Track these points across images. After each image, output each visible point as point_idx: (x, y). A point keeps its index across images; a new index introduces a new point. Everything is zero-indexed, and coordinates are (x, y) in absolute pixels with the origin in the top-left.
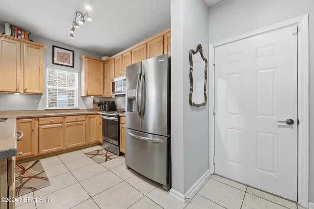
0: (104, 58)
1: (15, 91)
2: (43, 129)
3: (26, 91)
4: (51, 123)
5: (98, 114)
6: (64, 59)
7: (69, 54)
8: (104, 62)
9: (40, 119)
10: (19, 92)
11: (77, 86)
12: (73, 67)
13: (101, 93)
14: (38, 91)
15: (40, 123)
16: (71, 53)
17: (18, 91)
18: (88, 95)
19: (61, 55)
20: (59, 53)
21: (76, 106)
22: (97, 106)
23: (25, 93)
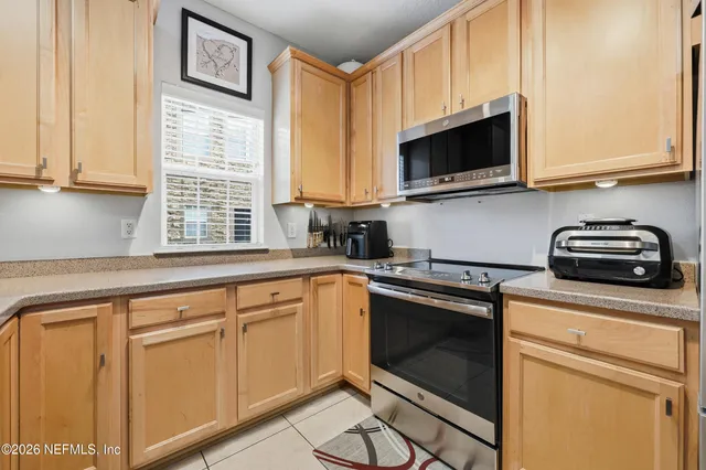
0: (350, 67)
1: (32, 174)
2: (147, 347)
3: (80, 178)
4: (181, 320)
5: (343, 272)
6: (221, 64)
7: (234, 50)
8: (350, 81)
9: (134, 302)
10: (50, 182)
11: (262, 168)
12: (248, 96)
13: (340, 194)
14: (131, 180)
15: (136, 321)
16: (243, 44)
17: (45, 174)
18: (300, 201)
19: (212, 49)
20: (202, 41)
21: (258, 239)
22: (319, 239)
23: (79, 187)
